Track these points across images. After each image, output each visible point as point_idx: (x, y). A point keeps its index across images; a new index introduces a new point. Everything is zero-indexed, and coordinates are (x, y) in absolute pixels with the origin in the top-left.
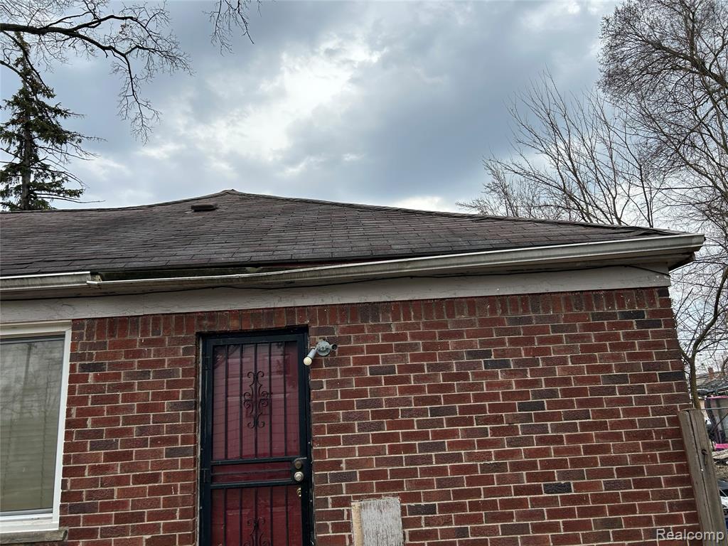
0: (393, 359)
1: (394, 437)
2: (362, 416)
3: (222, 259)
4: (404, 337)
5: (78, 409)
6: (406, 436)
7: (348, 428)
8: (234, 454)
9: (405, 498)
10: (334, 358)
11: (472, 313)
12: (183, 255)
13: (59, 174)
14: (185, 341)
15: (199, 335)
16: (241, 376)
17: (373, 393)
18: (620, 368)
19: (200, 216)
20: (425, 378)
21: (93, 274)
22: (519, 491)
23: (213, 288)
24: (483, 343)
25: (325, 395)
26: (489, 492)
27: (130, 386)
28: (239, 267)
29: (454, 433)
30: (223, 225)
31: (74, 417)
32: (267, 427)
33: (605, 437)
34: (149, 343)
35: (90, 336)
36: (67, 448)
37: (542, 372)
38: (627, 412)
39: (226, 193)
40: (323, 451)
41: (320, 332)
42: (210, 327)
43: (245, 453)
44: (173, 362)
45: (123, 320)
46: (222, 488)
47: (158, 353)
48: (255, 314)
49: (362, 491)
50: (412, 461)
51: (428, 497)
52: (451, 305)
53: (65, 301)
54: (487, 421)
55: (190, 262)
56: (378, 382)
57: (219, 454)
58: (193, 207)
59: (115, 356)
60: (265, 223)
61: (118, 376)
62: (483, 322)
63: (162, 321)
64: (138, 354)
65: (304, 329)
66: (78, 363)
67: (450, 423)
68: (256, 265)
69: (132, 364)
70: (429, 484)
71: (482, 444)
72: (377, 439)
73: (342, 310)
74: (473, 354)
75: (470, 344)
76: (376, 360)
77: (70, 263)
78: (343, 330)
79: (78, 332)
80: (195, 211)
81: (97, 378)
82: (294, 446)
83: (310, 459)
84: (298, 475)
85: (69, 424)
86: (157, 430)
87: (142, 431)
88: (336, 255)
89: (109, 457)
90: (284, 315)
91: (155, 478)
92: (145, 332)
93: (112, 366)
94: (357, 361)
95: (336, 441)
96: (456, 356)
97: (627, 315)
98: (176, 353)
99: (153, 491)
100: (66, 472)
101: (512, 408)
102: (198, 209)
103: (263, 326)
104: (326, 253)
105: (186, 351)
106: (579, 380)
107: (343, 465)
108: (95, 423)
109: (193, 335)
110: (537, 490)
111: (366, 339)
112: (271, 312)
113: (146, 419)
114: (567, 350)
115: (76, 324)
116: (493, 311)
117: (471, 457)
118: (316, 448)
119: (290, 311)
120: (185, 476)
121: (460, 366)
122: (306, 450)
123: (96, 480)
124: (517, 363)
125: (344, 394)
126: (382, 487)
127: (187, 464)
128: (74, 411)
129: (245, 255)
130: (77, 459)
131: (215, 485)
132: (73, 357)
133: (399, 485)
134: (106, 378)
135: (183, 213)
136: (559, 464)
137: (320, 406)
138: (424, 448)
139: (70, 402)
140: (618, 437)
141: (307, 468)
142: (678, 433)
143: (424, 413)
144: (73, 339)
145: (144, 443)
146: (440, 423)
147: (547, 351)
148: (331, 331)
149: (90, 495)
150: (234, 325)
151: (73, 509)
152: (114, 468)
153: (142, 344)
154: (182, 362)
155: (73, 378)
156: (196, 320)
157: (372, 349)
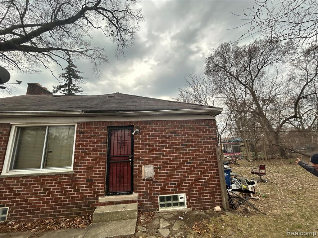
0: (154, 134)
1: (153, 151)
2: (146, 147)
3: (114, 109)
4: (156, 129)
5: (78, 143)
6: (155, 151)
7: (143, 149)
8: (115, 154)
9: (155, 165)
10: (139, 133)
11: (172, 124)
12: (104, 108)
13: (77, 87)
14: (104, 128)
15: (108, 127)
16: (118, 136)
17: (148, 141)
18: (204, 137)
19: (110, 98)
20: (160, 138)
21: (82, 111)
22: (180, 164)
23: (112, 116)
24: (174, 131)
25: (137, 142)
26: (173, 164)
27: (91, 138)
28: (118, 111)
29: (166, 151)
30: (115, 101)
31: (77, 145)
32: (123, 149)
33: (199, 152)
34: (96, 128)
35: (81, 126)
36: (75, 152)
37: (187, 137)
38: (204, 147)
39: (117, 93)
40: (136, 154)
41: (136, 127)
42: (111, 125)
43: (118, 154)
44: (101, 133)
45: (90, 122)
46: (112, 162)
47: (98, 130)
48: (121, 122)
49: (145, 163)
50: (157, 157)
51: (160, 165)
52: (167, 122)
53: (75, 117)
54: (174, 148)
55: (106, 109)
56: (150, 139)
57: (112, 154)
58: (109, 96)
59: (87, 131)
60: (125, 101)
61: (88, 136)
62: (174, 126)
63: (99, 123)
64: (93, 131)
65: (133, 126)
66: (78, 132)
67: (166, 148)
68: (122, 111)
69: (91, 133)
70: (160, 162)
71: (173, 153)
72: (149, 152)
73: (142, 122)
74: (171, 133)
75: (171, 131)
76: (149, 134)
77: (77, 108)
78: (142, 127)
81: (83, 136)
82: (130, 153)
83: (133, 156)
84: (130, 159)
85: (76, 146)
86: (97, 148)
87: (93, 149)
88: (141, 109)
89: (85, 154)
90: (128, 123)
91: (96, 160)
92: (95, 125)
93: (87, 133)
94: (145, 134)
95: (139, 152)
96: (168, 133)
97: (206, 125)
98: (102, 131)
99: (96, 163)
100: (75, 158)
101: (179, 145)
103: (123, 125)
104: (139, 109)
105: (105, 130)
106: (194, 139)
107: (141, 158)
108: (82, 146)
109: (106, 127)
110: (184, 164)
111: (147, 129)
112: (125, 122)
113: (94, 146)
114: (193, 133)
115: (78, 123)
116: (177, 123)
117: (170, 156)
119: (130, 122)
120: (103, 159)
121: (168, 136)
122: (132, 154)
123: (82, 160)
124: (181, 135)
125: (142, 142)
126: (149, 163)
127: (104, 156)
129: (119, 108)
130: (77, 155)
131: (110, 161)
133: (153, 162)
134: (85, 136)
135: (106, 97)
136: (190, 158)
137: (136, 144)
138: (159, 154)
139: (76, 141)
140: (202, 152)
141: (132, 158)
142: (215, 151)
143: (160, 146)
144: (77, 126)
145: (94, 151)
146: (163, 148)
147: (188, 133)
148: (139, 127)
149: (81, 163)
150: (116, 125)
151: (76, 166)
152: (86, 157)
153: (94, 128)
154: (103, 133)
155: (77, 136)
156: (107, 123)
157: (148, 131)
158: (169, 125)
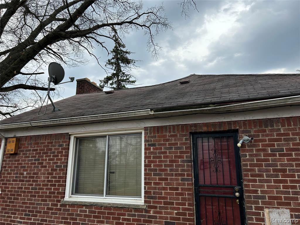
0: (283, 145)
1: (285, 181)
2: (268, 171)
4: (288, 135)
5: (148, 160)
6: (292, 181)
7: (261, 176)
8: (208, 183)
9: (292, 210)
10: (252, 144)
14: (185, 135)
15: (191, 133)
16: (209, 151)
17: (272, 160)
21: (151, 110)
25: (248, 160)
27: (166, 153)
28: (207, 105)
30: (194, 88)
31: (147, 163)
32: (221, 173)
34: (172, 136)
35: (150, 133)
36: (145, 174)
40: (248, 184)
41: (243, 132)
42: (195, 130)
43: (212, 183)
44: (181, 144)
45: (162, 127)
46: (204, 196)
47: (175, 140)
48: (214, 124)
50: (296, 193)
55: (186, 104)
56: (275, 155)
57: (201, 182)
59: (160, 141)
60: (212, 86)
61: (161, 149)
63: (176, 128)
64: (168, 140)
65: (236, 131)
66: (147, 143)
69: (166, 144)
72: (276, 181)
73: (254, 122)
76: (274, 145)
77: (143, 107)
78: (255, 132)
79: (146, 132)
80: (181, 84)
81: (154, 149)
82: (235, 181)
83: (242, 188)
84: (237, 194)
85: (145, 166)
86: (177, 170)
87: (171, 170)
89: (160, 179)
90: (227, 124)
91: (177, 189)
92: (170, 132)
93: (159, 145)
94: (263, 145)
95: (255, 181)
98: (182, 140)
99: (177, 194)
100: (145, 183)
102: (182, 83)
103: (218, 130)
105: (186, 139)
107: (259, 192)
108: (154, 166)
109: (188, 133)
111: (267, 135)
112: (221, 124)
113: (172, 166)
115: (146, 129)
118: (245, 183)
119: (229, 123)
120: (189, 190)
122: (240, 184)
123: (156, 187)
125: (258, 160)
127: (189, 185)
128: (147, 161)
129: (208, 100)
130: (149, 179)
131: (200, 194)
132: (145, 141)
133: (289, 204)
134: (157, 149)
137: (246, 165)
139: (145, 157)
141: (241, 191)
144: (145, 134)
145: (172, 175)
148: (250, 132)
150: (205, 129)
152: (161, 184)
153: (169, 136)
154: (184, 144)
155: (146, 149)
156: (189, 127)
157: (270, 140)
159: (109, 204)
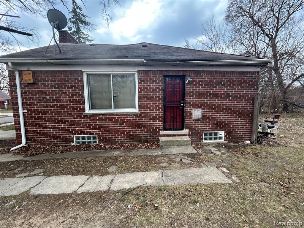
0: (203, 83)
1: (202, 98)
2: (196, 94)
3: (171, 58)
4: (206, 79)
6: (204, 98)
7: (193, 96)
8: (170, 100)
9: (202, 109)
10: (191, 82)
11: (220, 74)
14: (161, 76)
15: (163, 75)
16: (171, 85)
17: (199, 90)
18: (246, 87)
20: (209, 87)
21: (145, 60)
22: (223, 109)
23: (167, 65)
24: (221, 81)
25: (189, 89)
26: (217, 109)
27: (151, 85)
28: (175, 60)
29: (213, 98)
32: (176, 95)
33: (240, 100)
34: (154, 76)
35: (141, 74)
36: (139, 97)
37: (231, 87)
38: (245, 96)
40: (187, 99)
41: (189, 76)
42: (166, 74)
44: (159, 81)
45: (148, 71)
47: (156, 79)
48: (175, 72)
49: (194, 108)
50: (204, 103)
51: (207, 109)
52: (216, 72)
53: (136, 66)
54: (219, 96)
55: (165, 59)
56: (199, 87)
57: (167, 100)
59: (147, 79)
61: (148, 83)
62: (222, 76)
63: (156, 72)
64: (151, 79)
65: (185, 76)
66: (139, 80)
67: (212, 96)
68: (178, 60)
69: (150, 81)
70: (207, 107)
71: (218, 100)
72: (198, 98)
73: (193, 72)
74: (219, 83)
75: (218, 81)
76: (200, 83)
77: (137, 57)
78: (193, 76)
79: (139, 73)
81: (143, 83)
82: (181, 99)
84: (182, 105)
85: (139, 92)
86: (156, 94)
87: (153, 95)
90: (181, 72)
91: (156, 103)
92: (153, 74)
93: (147, 81)
94: (196, 83)
95: (191, 98)
96: (216, 83)
97: (250, 77)
98: (159, 79)
99: (156, 106)
100: (139, 101)
101: (224, 94)
102: (143, 46)
103: (177, 74)
104: (193, 58)
105: (161, 79)
106: (238, 89)
107: (191, 103)
108: (144, 92)
110: (226, 109)
111: (198, 78)
112: (179, 71)
113: (154, 92)
114: (237, 83)
115: (138, 71)
116: (224, 74)
117: (215, 103)
119: (183, 71)
120: (162, 103)
121: (216, 85)
122: (183, 100)
123: (145, 103)
124: (227, 85)
125: (193, 90)
126: (198, 107)
127: (161, 101)
128: (139, 90)
129: (175, 58)
130: (141, 99)
131: (166, 105)
133: (202, 107)
134: (145, 83)
136: (231, 105)
137: (188, 92)
138: (207, 100)
139: (138, 88)
140: (243, 100)
141: (184, 103)
142: (254, 100)
143: (208, 94)
144: (138, 75)
145: (154, 97)
146: (210, 96)
147: (233, 83)
148: (191, 76)
149: (144, 106)
150: (171, 74)
151: (141, 108)
152: (148, 101)
153: (152, 77)
154: (161, 81)
155: (139, 83)
156: (163, 72)
157: (199, 81)
158: (217, 75)
159: (118, 113)
